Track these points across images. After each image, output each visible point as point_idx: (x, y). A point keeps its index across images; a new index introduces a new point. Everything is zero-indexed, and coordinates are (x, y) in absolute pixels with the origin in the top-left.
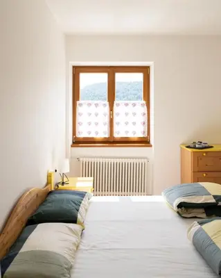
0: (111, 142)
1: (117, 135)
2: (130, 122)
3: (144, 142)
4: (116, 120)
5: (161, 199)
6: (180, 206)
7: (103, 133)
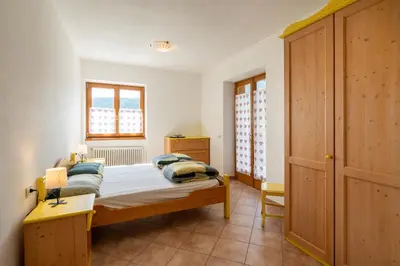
0: (117, 137)
1: (121, 132)
2: (131, 122)
3: (141, 136)
4: (120, 122)
5: (151, 164)
6: (159, 163)
7: (111, 131)
